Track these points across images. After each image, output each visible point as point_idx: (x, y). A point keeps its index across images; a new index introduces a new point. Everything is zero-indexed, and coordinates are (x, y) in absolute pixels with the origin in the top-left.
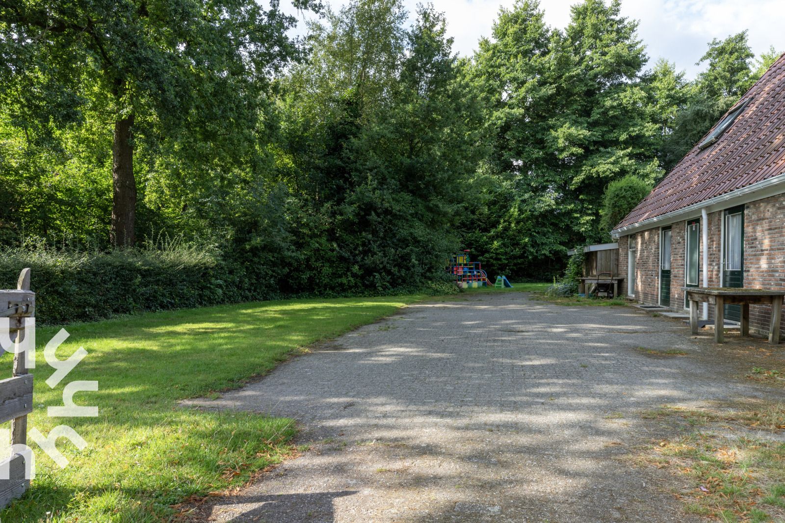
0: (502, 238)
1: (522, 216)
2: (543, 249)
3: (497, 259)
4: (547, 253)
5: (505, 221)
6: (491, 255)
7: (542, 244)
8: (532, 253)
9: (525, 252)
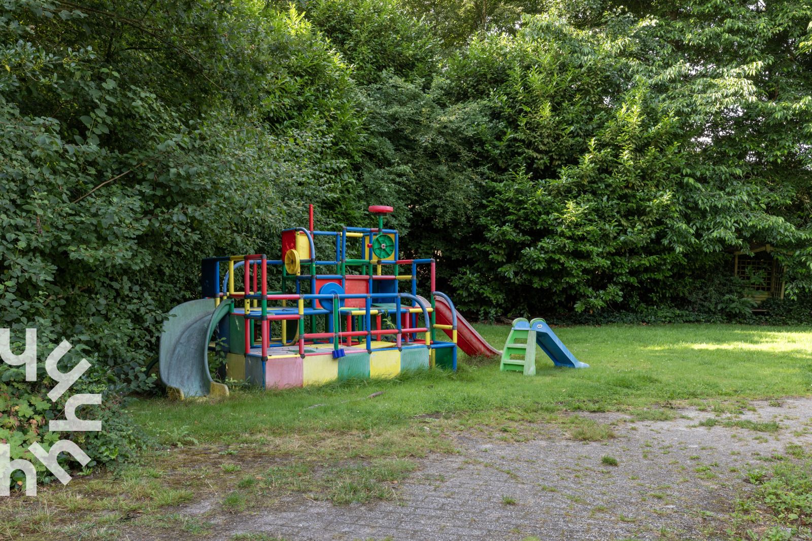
0: (594, 193)
1: (653, 130)
2: (717, 225)
3: (577, 255)
4: (730, 236)
5: (601, 146)
6: (561, 241)
7: (715, 210)
8: (682, 237)
9: (661, 235)
